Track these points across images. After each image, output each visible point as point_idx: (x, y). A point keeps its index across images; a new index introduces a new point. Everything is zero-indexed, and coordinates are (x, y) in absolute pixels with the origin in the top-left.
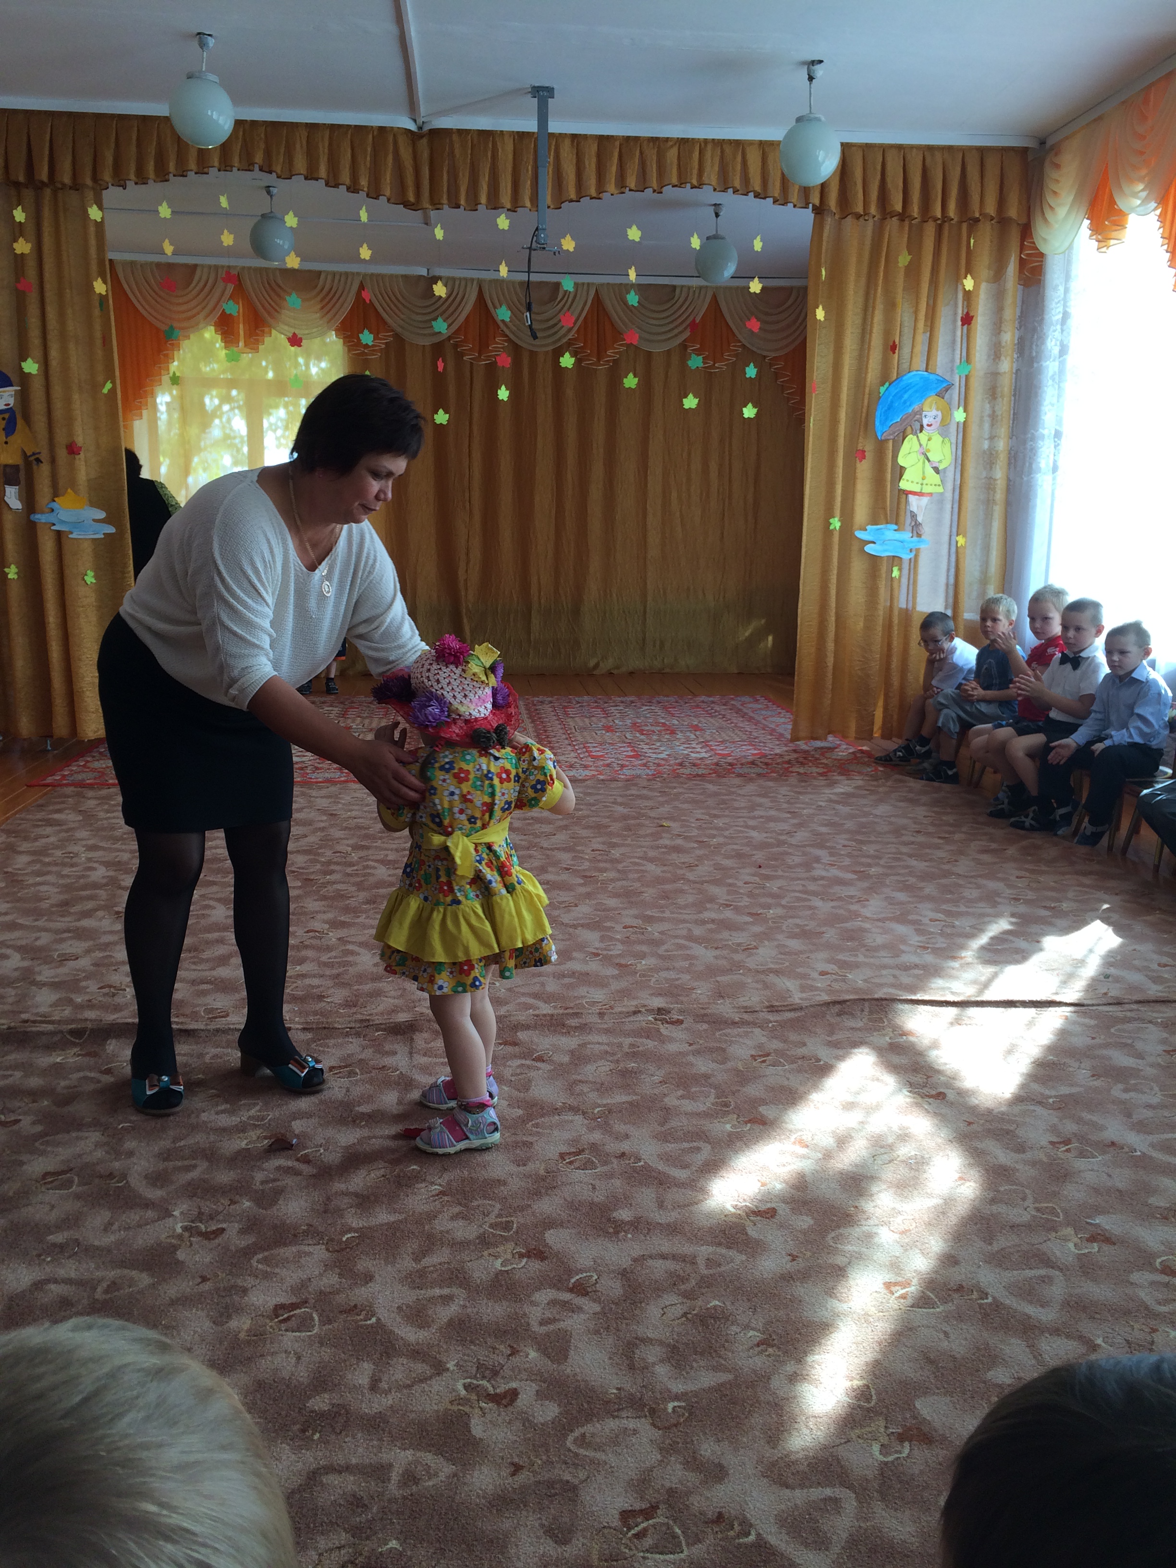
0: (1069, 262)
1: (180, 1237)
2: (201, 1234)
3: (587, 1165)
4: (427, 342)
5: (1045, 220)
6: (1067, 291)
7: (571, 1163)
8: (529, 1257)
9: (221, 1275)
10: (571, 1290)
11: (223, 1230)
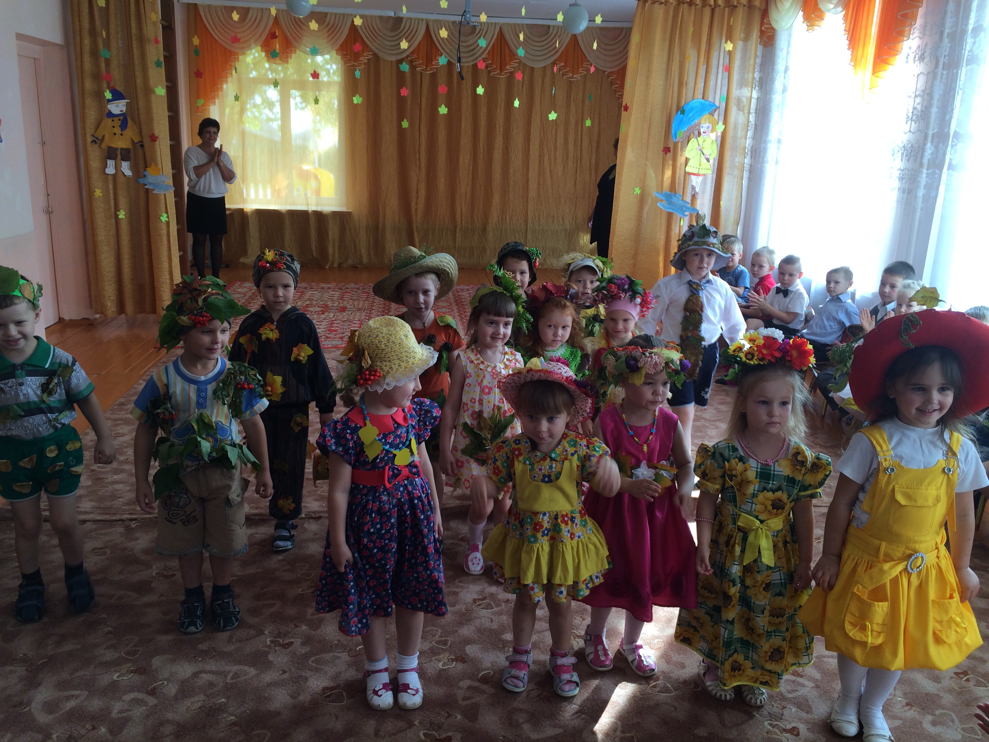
0: (790, 36)
1: (269, 647)
2: (280, 645)
3: (488, 607)
4: (394, 59)
5: (777, 8)
6: (788, 53)
7: (479, 605)
8: (457, 661)
9: (293, 670)
10: (479, 681)
11: (292, 643)
